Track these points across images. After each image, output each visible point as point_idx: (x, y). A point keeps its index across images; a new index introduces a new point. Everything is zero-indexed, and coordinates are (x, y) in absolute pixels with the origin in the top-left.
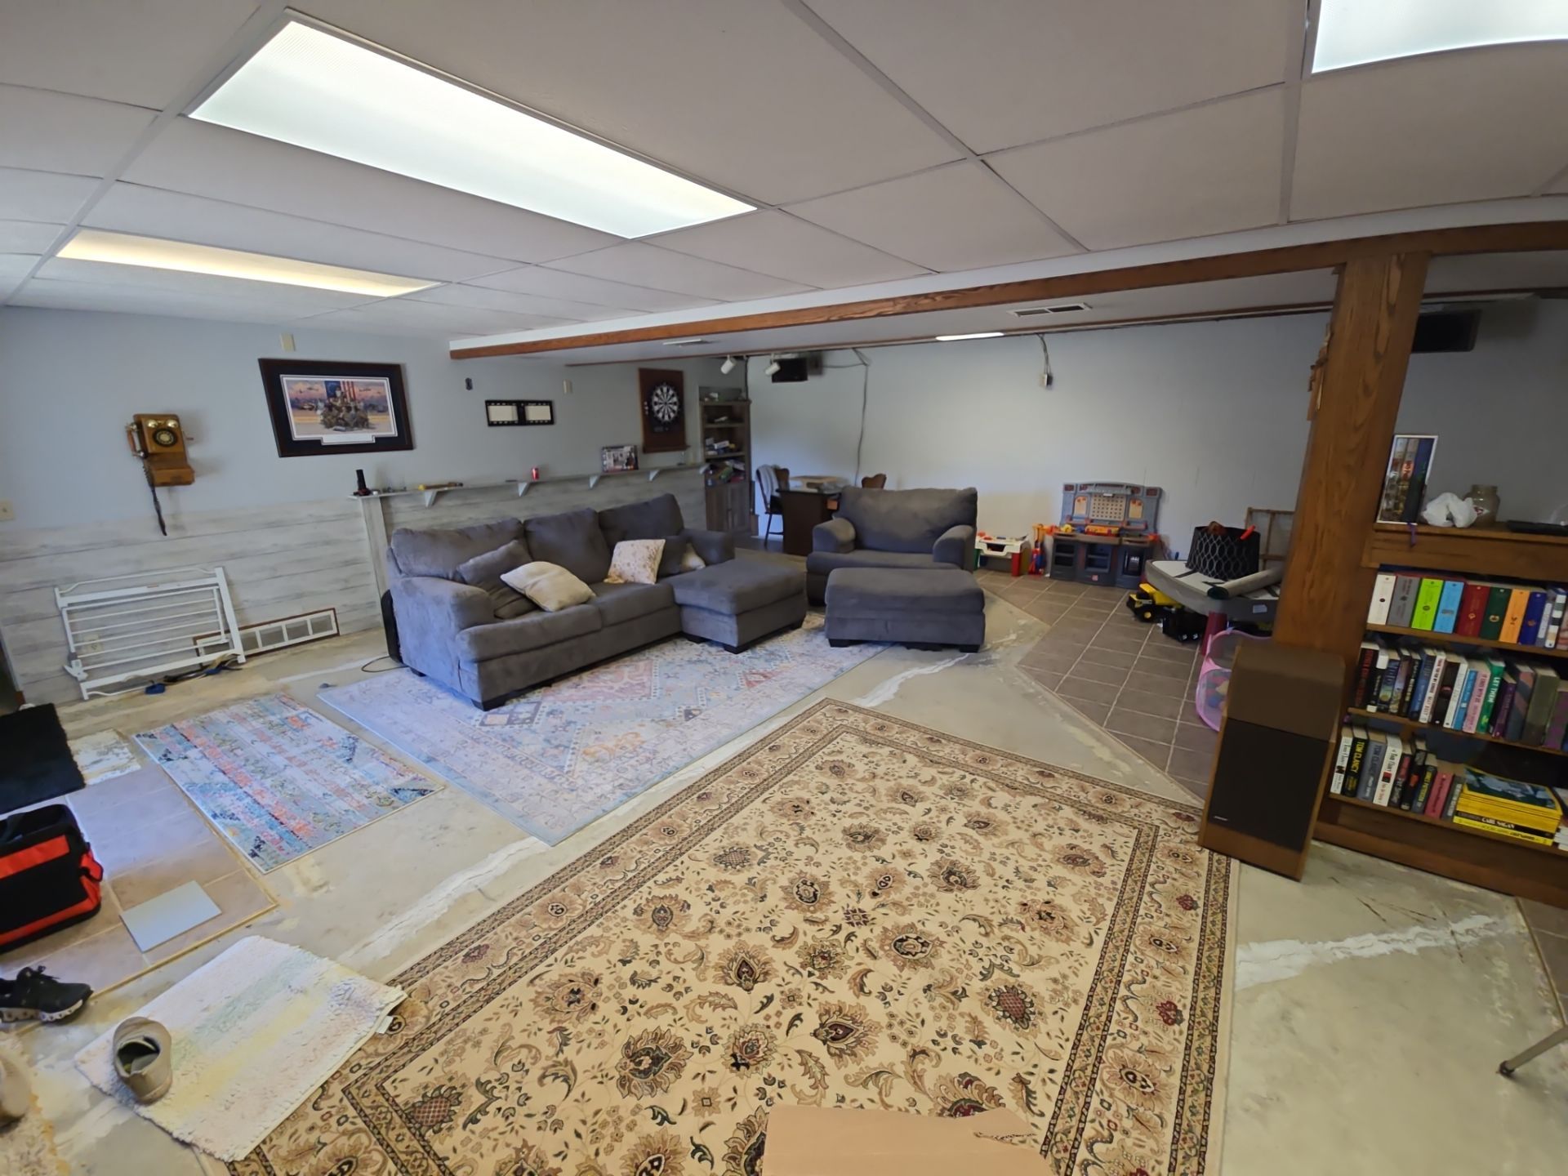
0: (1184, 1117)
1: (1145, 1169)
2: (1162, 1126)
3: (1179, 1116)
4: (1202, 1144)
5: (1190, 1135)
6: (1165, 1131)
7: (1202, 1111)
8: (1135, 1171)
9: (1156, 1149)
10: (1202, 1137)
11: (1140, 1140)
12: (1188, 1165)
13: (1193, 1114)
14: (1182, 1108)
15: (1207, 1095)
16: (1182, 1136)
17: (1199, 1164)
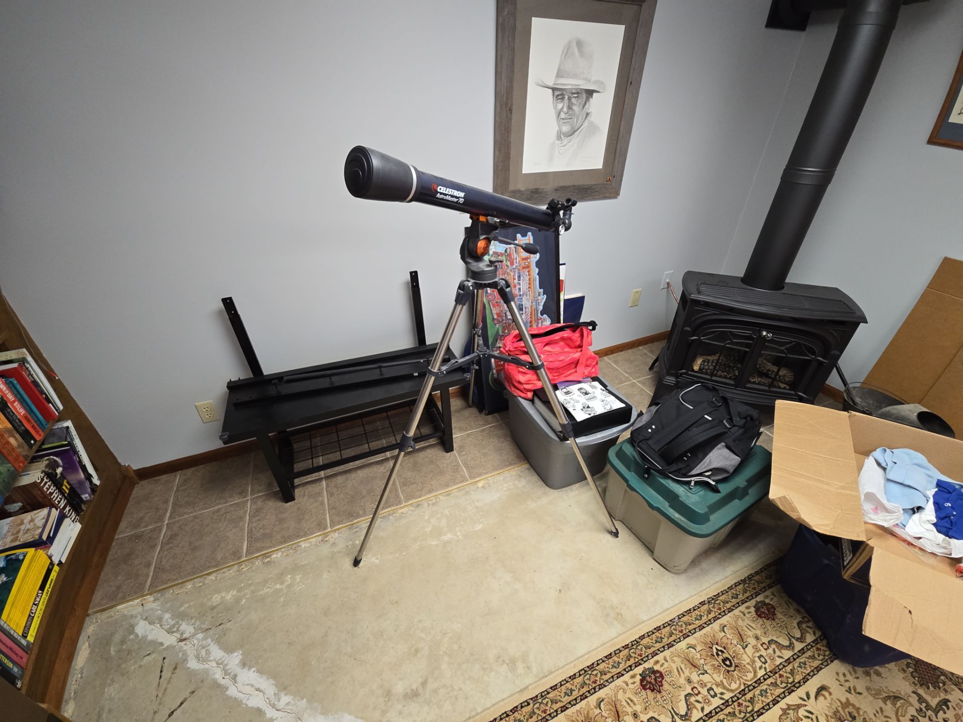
0: (581, 693)
1: (639, 686)
2: (603, 700)
3: (583, 697)
4: (585, 671)
5: (587, 682)
6: (604, 696)
7: (563, 687)
8: (649, 692)
9: (621, 691)
10: (580, 675)
11: (628, 704)
12: (559, 697)
13: (572, 690)
14: (576, 699)
15: (548, 693)
16: (594, 685)
17: (598, 665)
